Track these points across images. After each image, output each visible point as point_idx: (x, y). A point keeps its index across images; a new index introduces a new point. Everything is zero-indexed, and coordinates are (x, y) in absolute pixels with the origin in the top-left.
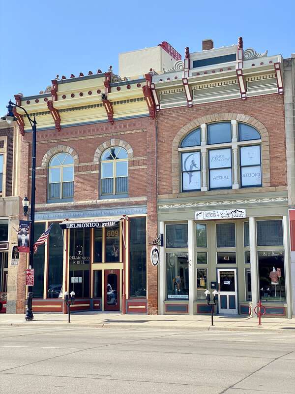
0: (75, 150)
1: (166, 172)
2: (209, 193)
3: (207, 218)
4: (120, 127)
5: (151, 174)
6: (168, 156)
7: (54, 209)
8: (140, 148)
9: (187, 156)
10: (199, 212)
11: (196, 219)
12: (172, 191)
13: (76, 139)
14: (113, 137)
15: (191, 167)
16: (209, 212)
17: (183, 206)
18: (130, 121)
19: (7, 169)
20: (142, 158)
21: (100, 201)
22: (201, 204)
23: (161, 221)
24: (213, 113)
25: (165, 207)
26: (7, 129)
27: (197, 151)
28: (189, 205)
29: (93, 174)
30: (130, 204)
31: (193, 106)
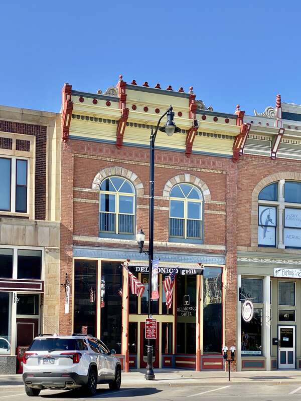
0: (139, 177)
1: (245, 223)
2: (286, 251)
3: (285, 276)
4: (198, 162)
5: (231, 223)
6: (247, 206)
7: (110, 246)
8: (217, 191)
9: (263, 210)
10: (278, 269)
11: (275, 276)
12: (251, 243)
13: (140, 164)
14: (187, 172)
15: (267, 222)
16: (287, 269)
17: (262, 261)
18: (208, 158)
19: (36, 183)
20: (220, 203)
21: (171, 243)
22: (279, 261)
23: (240, 273)
24: (293, 170)
25: (244, 259)
26: (36, 126)
27: (274, 207)
28: (267, 261)
29: (161, 211)
30: (206, 252)
31: (276, 159)
